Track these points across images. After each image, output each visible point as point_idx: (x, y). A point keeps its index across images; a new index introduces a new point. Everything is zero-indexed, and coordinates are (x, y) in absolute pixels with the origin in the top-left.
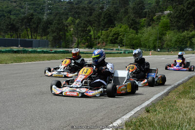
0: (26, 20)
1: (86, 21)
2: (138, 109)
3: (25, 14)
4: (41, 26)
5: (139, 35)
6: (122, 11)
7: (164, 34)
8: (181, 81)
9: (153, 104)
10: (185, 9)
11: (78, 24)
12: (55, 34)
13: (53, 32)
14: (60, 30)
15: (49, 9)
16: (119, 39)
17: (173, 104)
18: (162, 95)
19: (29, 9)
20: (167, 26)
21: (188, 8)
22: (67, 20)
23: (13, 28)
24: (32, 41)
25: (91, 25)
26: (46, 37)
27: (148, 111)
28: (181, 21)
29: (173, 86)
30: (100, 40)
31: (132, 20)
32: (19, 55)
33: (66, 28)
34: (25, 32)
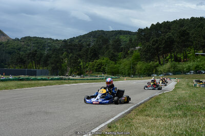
0: (31, 55)
1: (77, 55)
2: (103, 125)
3: (31, 50)
4: (42, 59)
5: (118, 65)
6: (104, 47)
7: (135, 65)
8: (143, 101)
10: (151, 45)
11: (71, 58)
13: (52, 64)
14: (57, 62)
15: (49, 46)
16: (102, 68)
17: (130, 121)
18: (125, 113)
19: (34, 47)
20: (138, 58)
21: (153, 45)
23: (21, 61)
24: (36, 71)
25: (81, 58)
26: (46, 68)
27: (110, 127)
28: (148, 54)
29: (135, 105)
30: (88, 69)
31: (112, 54)
32: (23, 82)
33: (62, 60)
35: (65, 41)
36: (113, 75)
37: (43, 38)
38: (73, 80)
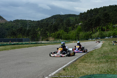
0: (19, 30)
1: (45, 29)
2: (60, 69)
3: (19, 27)
4: (26, 32)
5: (69, 34)
6: (61, 24)
7: (79, 33)
8: (83, 54)
10: (87, 22)
11: (42, 31)
12: (32, 36)
13: (31, 35)
14: (34, 34)
15: (29, 25)
16: (60, 36)
17: (76, 66)
18: (73, 61)
19: (21, 25)
20: (81, 30)
21: (89, 22)
22: (37, 29)
23: (14, 34)
24: (22, 39)
25: (48, 31)
26: (28, 37)
27: (64, 70)
28: (86, 27)
29: (79, 57)
31: (65, 28)
33: (37, 33)
35: (38, 21)
36: (66, 40)
37: (26, 20)
38: (44, 43)
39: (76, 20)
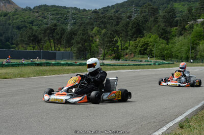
0: (48, 31)
1: (113, 31)
2: (171, 124)
3: (48, 24)
4: (65, 37)
5: (170, 45)
6: (151, 19)
9: (187, 119)
11: (104, 35)
12: (80, 45)
13: (78, 43)
14: (85, 41)
15: (74, 19)
16: (148, 50)
19: (52, 19)
20: (201, 36)
22: (92, 30)
23: (35, 40)
24: (55, 53)
25: (118, 35)
26: (70, 49)
27: (182, 127)
30: (128, 51)
31: (163, 29)
32: (42, 68)
33: (91, 39)
34: (48, 43)
35: (95, 11)
36: (164, 60)
37: (65, 8)
38: (110, 65)
39: (190, 10)
